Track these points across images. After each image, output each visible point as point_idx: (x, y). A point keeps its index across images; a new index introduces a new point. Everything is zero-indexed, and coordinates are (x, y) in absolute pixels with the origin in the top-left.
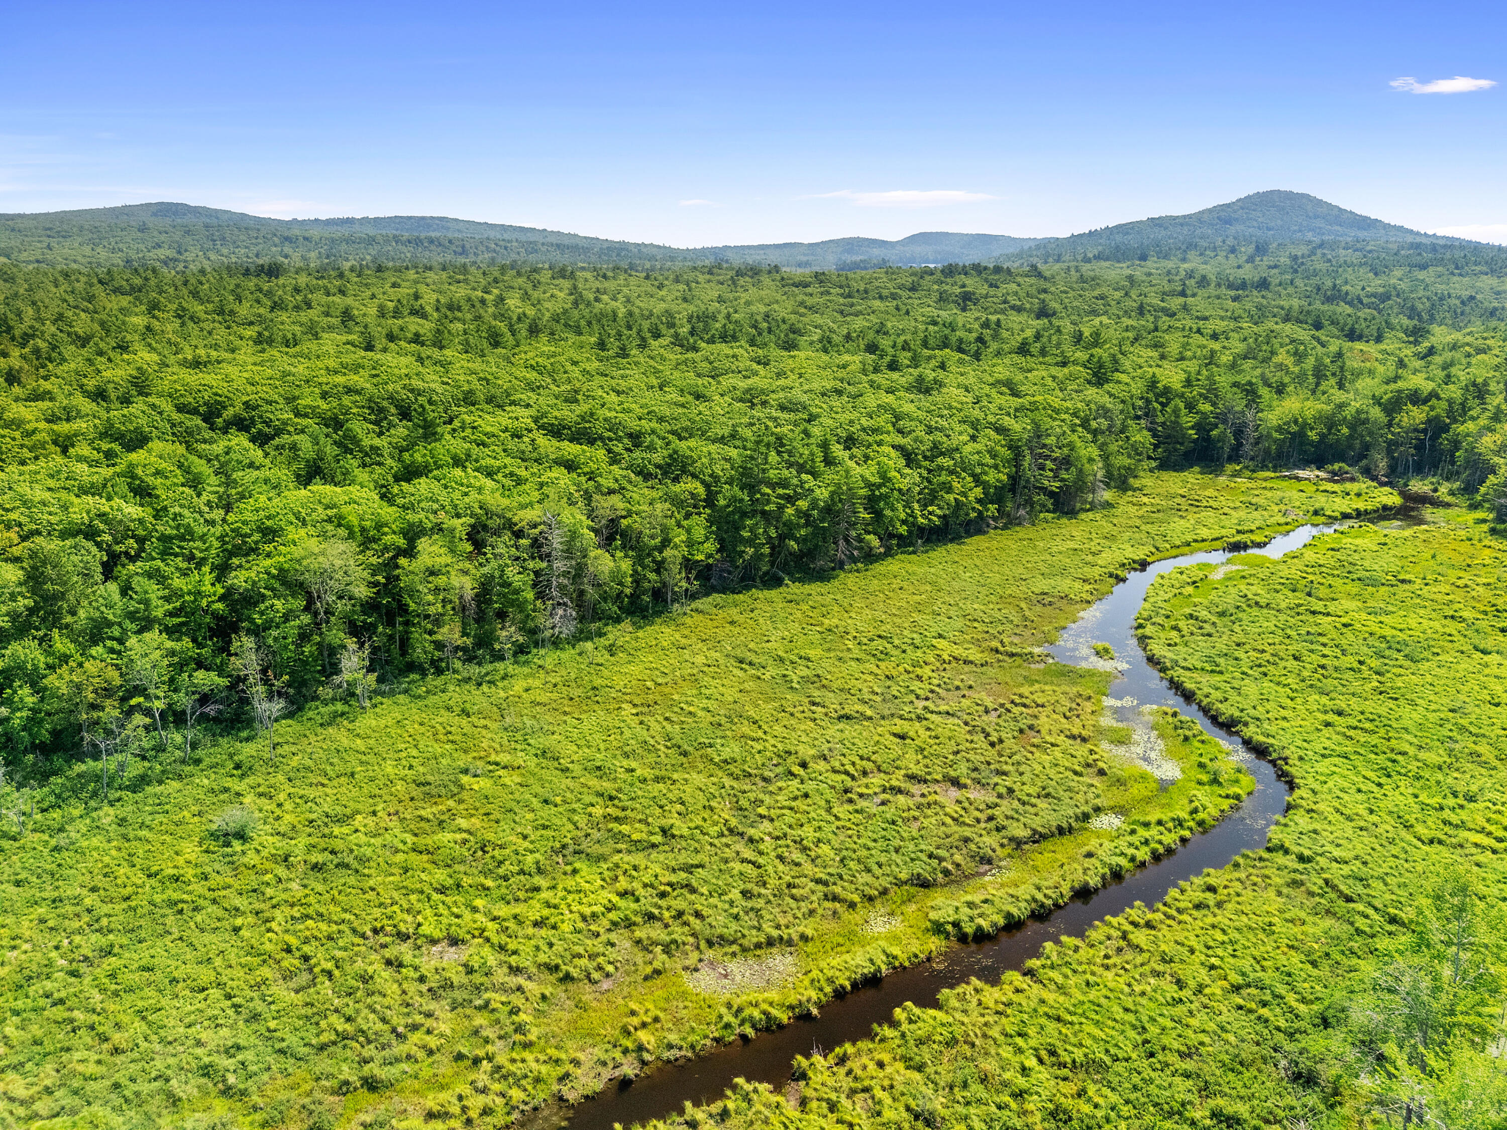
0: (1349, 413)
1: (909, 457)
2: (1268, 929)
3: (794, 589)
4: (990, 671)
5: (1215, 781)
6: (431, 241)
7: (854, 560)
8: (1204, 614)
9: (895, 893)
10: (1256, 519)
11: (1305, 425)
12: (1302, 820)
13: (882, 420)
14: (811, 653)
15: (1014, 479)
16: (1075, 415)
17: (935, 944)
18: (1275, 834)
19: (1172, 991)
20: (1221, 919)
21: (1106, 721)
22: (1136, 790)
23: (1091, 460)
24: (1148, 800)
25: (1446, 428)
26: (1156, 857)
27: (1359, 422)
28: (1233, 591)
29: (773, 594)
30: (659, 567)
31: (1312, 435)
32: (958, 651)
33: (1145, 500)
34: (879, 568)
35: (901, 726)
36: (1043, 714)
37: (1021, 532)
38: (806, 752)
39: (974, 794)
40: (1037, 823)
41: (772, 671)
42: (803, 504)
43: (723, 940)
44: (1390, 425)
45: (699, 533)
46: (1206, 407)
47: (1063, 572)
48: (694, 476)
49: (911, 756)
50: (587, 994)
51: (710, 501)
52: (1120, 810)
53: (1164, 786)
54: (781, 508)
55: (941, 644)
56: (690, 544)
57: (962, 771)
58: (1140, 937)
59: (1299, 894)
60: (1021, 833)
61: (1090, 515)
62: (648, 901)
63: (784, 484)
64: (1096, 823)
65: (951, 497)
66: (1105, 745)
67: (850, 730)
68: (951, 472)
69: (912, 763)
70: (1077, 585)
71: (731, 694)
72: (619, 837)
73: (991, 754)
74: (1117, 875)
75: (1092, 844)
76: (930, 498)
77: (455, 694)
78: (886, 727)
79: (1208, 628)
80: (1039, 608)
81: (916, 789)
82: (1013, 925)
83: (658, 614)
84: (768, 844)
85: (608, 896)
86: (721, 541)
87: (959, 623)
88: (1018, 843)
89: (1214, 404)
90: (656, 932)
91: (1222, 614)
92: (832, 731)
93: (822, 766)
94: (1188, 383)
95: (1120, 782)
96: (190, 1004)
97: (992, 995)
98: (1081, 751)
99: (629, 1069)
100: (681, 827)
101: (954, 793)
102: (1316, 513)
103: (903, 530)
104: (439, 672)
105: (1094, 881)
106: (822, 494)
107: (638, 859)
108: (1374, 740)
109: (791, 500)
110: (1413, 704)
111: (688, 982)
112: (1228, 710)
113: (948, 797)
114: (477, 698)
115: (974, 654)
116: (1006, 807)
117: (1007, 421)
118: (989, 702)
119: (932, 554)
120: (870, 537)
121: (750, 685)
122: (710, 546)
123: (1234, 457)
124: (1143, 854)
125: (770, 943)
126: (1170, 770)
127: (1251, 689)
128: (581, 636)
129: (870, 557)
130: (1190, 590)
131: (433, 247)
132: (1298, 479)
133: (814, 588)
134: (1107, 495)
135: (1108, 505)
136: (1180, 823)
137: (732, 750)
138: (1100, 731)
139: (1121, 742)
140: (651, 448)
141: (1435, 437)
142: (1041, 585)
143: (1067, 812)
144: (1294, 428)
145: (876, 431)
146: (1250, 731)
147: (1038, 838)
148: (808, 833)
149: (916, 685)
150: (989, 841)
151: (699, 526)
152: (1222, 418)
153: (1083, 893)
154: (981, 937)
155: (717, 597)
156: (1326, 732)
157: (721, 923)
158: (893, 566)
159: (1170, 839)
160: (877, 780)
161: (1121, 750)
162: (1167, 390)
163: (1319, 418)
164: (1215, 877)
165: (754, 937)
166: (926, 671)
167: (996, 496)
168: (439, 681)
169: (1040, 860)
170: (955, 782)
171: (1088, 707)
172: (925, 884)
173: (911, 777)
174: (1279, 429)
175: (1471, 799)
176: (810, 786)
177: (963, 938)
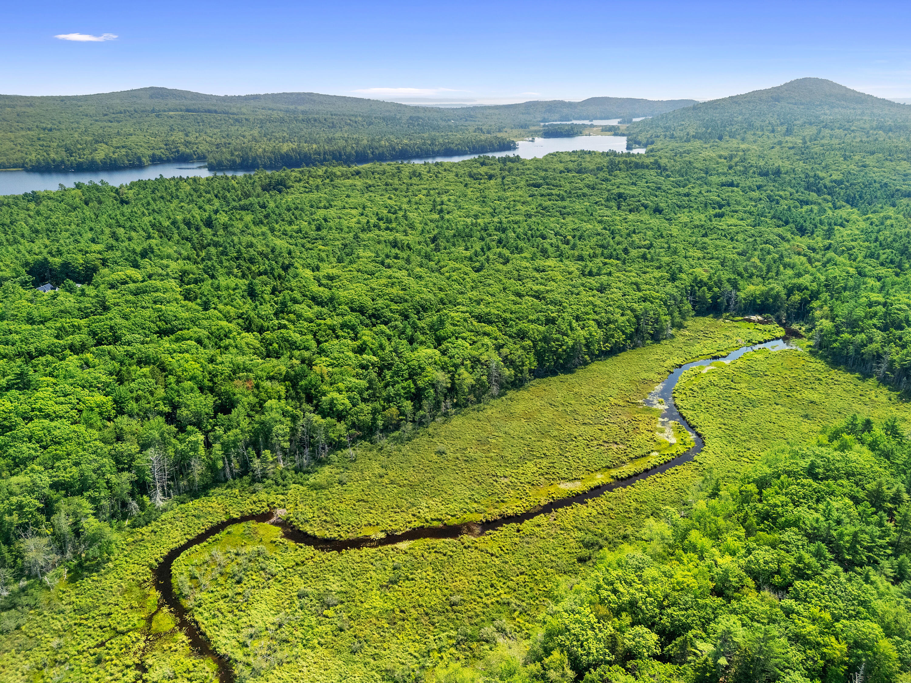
0: (774, 293)
1: (599, 324)
2: (687, 478)
3: (562, 376)
4: (626, 409)
5: (684, 444)
6: (315, 120)
7: (581, 365)
8: (695, 388)
9: (603, 470)
10: (725, 344)
11: (755, 298)
12: (703, 454)
13: (588, 309)
14: (572, 402)
15: (637, 330)
16: (661, 300)
17: (612, 480)
18: (696, 458)
19: (662, 489)
20: (677, 476)
21: (659, 426)
22: (663, 446)
23: (666, 321)
24: (666, 449)
25: (809, 302)
26: (665, 462)
27: (777, 297)
28: (707, 379)
29: (555, 378)
30: (522, 372)
31: (758, 301)
32: (616, 401)
33: (687, 333)
34: (589, 367)
35: (601, 427)
36: (641, 423)
37: (639, 350)
38: (576, 434)
39: (621, 446)
40: (636, 454)
41: (561, 409)
42: (564, 347)
43: (564, 478)
44: (787, 300)
45: (532, 359)
46: (716, 289)
47: (652, 370)
48: (529, 339)
49: (604, 436)
50: (538, 488)
51: (535, 346)
52: (658, 451)
53: (671, 445)
54: (557, 349)
55: (611, 399)
56: (530, 364)
57: (618, 440)
58: (658, 480)
59: (697, 472)
60: (633, 456)
61: (665, 341)
62: (546, 470)
63: (557, 340)
64: (652, 454)
65: (613, 340)
66: (657, 433)
67: (587, 428)
68: (614, 330)
69: (604, 437)
70: (656, 376)
71: (551, 416)
72: (533, 455)
73: (626, 435)
74: (655, 466)
75: (650, 459)
76: (606, 341)
77: (473, 414)
78: (597, 427)
79: (695, 394)
80: (642, 385)
81: (606, 445)
82: (630, 477)
83: (521, 386)
84: (570, 458)
85: (535, 469)
86: (538, 361)
87: (617, 391)
88: (631, 459)
89: (720, 288)
90: (549, 476)
91: (701, 388)
92: (582, 428)
93: (580, 438)
94: (710, 278)
95: (659, 444)
96: (459, 487)
97: (624, 490)
98: (650, 435)
99: (551, 500)
100: (548, 454)
101: (616, 446)
102: (749, 341)
103: (597, 352)
104: (465, 407)
105: (649, 468)
106: (571, 343)
107: (540, 460)
108: (731, 433)
109: (561, 346)
110: (746, 422)
111: (559, 486)
112: (693, 423)
113: (614, 447)
114: (480, 415)
115: (621, 403)
116: (629, 450)
117: (635, 306)
118: (625, 419)
119: (608, 361)
120: (586, 356)
121: (555, 413)
122: (535, 364)
123: (726, 310)
124: (662, 462)
125: (575, 479)
126: (673, 440)
127: (702, 416)
128: (500, 396)
129: (586, 363)
130: (693, 378)
131: (316, 124)
132: (750, 321)
133: (569, 376)
134: (672, 332)
135: (672, 336)
136: (673, 455)
137: (555, 433)
138: (656, 429)
139: (662, 432)
140: (511, 326)
141: (805, 305)
142: (644, 375)
143: (645, 451)
144: (751, 298)
145: (587, 313)
146: (698, 430)
147: (637, 458)
148: (579, 455)
149: (604, 414)
150: (625, 458)
151: (532, 356)
152: (723, 294)
153: (646, 471)
154: (622, 479)
155: (537, 380)
156: (719, 430)
157: (563, 475)
158: (594, 366)
159: (669, 458)
160: (595, 442)
161: (661, 435)
162: (701, 281)
163: (762, 294)
164: (678, 467)
165: (571, 478)
166: (607, 409)
167: (630, 337)
168: (466, 410)
169: (636, 463)
170: (616, 443)
171: (654, 421)
172: (609, 468)
173: (604, 442)
174: (744, 299)
175: (749, 449)
176: (578, 444)
177: (618, 479)
